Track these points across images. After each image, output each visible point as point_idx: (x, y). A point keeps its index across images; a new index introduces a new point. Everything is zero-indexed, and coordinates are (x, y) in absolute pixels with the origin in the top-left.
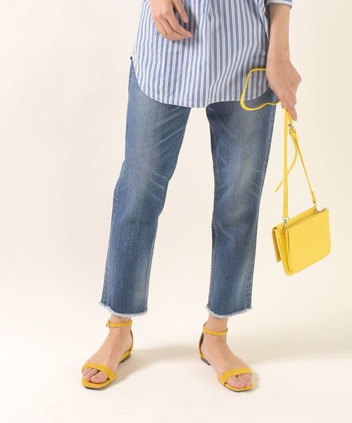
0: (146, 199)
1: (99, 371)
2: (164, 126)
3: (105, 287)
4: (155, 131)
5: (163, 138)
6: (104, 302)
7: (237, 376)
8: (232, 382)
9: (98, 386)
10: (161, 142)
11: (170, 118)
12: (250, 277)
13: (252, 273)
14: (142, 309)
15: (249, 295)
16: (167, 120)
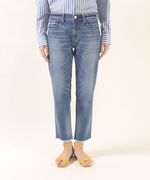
1: (62, 161)
4: (61, 68)
5: (65, 70)
7: (85, 161)
8: (83, 163)
9: (63, 166)
10: (64, 72)
15: (90, 133)
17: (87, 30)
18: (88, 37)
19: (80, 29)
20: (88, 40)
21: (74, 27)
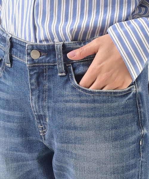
17: (73, 101)
18: (75, 128)
19: (50, 97)
20: (76, 138)
21: (32, 87)
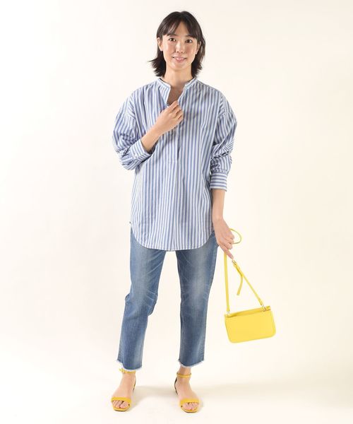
0: (143, 307)
2: (152, 262)
3: (120, 352)
6: (119, 360)
7: (189, 403)
10: (150, 271)
11: (156, 257)
12: (203, 344)
13: (204, 341)
14: (139, 366)
16: (154, 258)
